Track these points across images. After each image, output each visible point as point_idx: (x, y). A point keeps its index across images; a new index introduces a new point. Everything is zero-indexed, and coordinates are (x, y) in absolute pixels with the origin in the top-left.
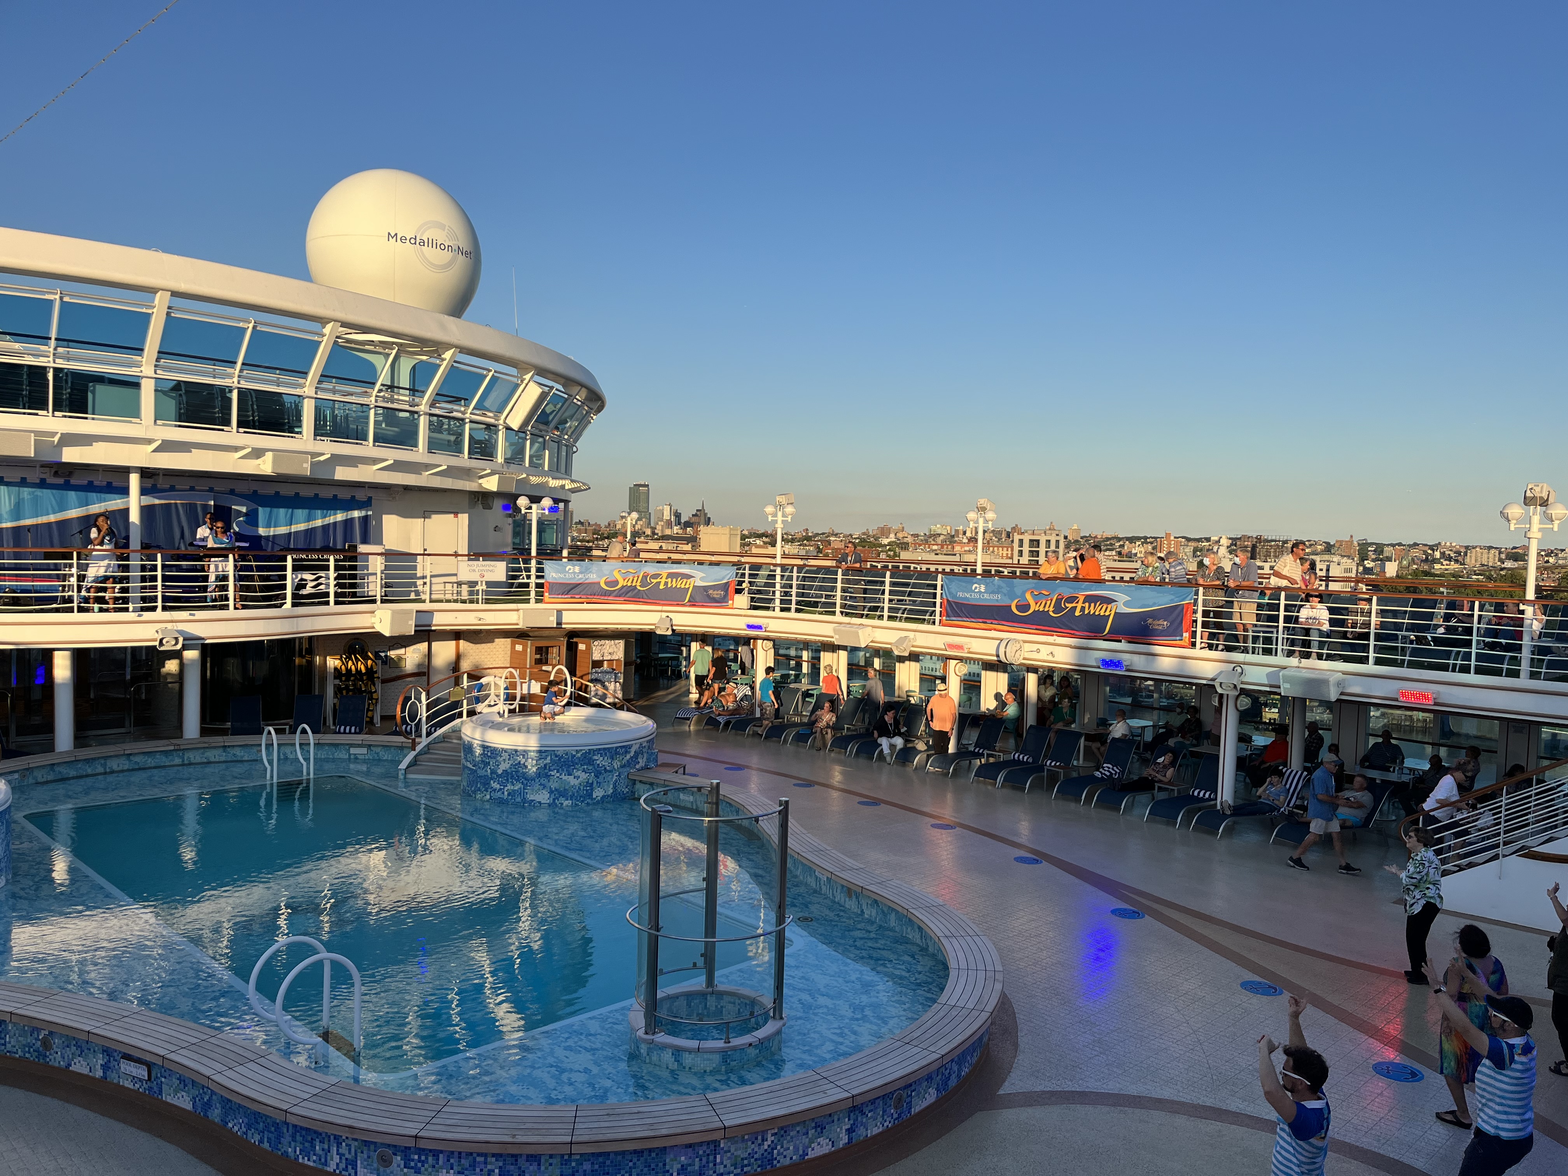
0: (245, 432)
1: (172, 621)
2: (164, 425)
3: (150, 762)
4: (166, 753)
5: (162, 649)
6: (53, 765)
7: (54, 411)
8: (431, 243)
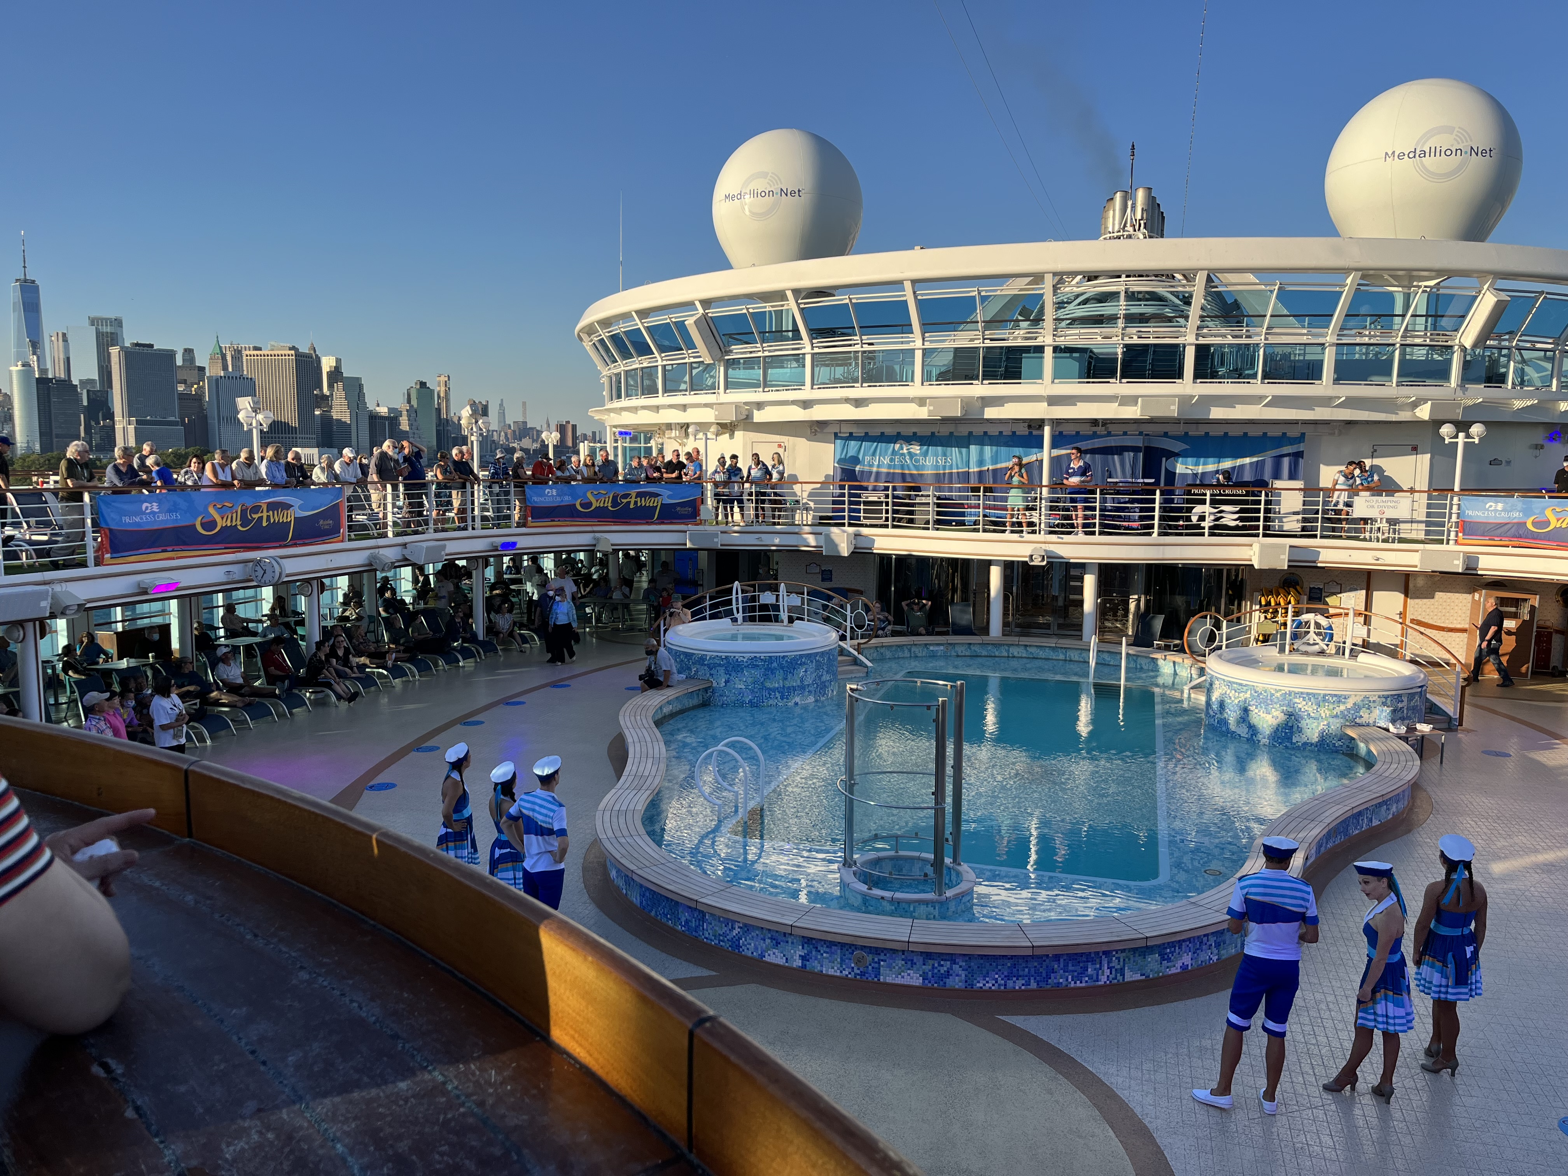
0: (1128, 382)
1: (1045, 543)
2: (1060, 383)
3: (1041, 654)
4: (1053, 649)
5: (1032, 564)
6: (970, 644)
7: (983, 379)
8: (1435, 152)
